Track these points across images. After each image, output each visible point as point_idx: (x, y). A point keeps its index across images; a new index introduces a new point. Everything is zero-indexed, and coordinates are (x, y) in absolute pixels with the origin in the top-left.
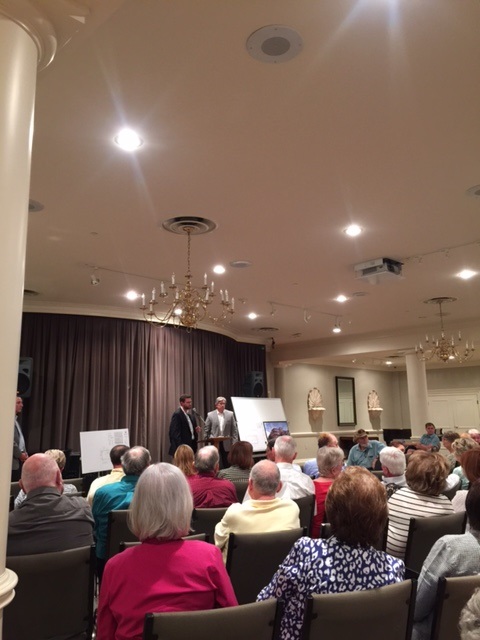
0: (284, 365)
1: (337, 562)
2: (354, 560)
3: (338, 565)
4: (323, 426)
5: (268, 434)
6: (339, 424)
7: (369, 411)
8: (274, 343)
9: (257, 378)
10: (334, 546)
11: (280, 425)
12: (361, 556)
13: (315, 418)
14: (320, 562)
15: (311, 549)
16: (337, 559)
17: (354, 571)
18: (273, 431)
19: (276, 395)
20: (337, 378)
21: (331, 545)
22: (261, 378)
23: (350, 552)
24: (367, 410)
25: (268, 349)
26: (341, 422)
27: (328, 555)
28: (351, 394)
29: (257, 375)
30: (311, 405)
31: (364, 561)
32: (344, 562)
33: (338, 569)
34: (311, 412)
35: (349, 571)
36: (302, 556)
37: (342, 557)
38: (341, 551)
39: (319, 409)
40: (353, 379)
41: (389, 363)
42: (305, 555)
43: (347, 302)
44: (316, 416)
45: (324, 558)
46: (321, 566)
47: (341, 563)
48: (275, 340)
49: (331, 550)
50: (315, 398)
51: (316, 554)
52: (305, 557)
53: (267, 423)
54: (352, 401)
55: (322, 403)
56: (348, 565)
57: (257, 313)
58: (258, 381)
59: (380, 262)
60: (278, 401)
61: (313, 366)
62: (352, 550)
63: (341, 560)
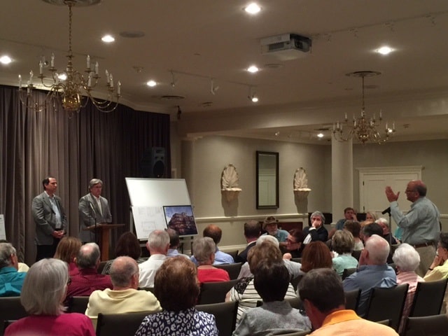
0: (193, 137)
1: (178, 326)
2: (189, 321)
3: (180, 328)
4: (239, 209)
5: (169, 220)
6: (258, 207)
7: (295, 192)
8: (180, 112)
9: (158, 155)
10: (174, 316)
11: (184, 210)
12: (192, 317)
13: (229, 201)
14: (167, 330)
15: (158, 323)
16: (178, 324)
17: (190, 328)
18: (175, 216)
19: (185, 174)
20: (257, 153)
21: (171, 316)
22: (162, 154)
23: (185, 317)
24: (292, 190)
25: (173, 118)
26: (260, 204)
27: (172, 323)
28: (275, 170)
29: (158, 152)
30: (224, 185)
31: (195, 320)
32: (183, 325)
33: (180, 330)
34: (224, 193)
35: (187, 330)
36: (153, 330)
37: (181, 322)
38: (179, 318)
39: (234, 189)
40: (277, 154)
41: (321, 135)
42: (155, 328)
43: (258, 73)
44: (230, 198)
45: (170, 326)
46: (168, 332)
47: (181, 326)
48: (182, 109)
49: (173, 319)
50: (231, 176)
51: (163, 325)
52: (155, 330)
53: (167, 208)
54: (274, 179)
55: (239, 183)
56: (186, 326)
57: (157, 81)
58: (159, 159)
59: (287, 38)
60: (182, 183)
61: (229, 139)
62: (186, 315)
63: (180, 324)
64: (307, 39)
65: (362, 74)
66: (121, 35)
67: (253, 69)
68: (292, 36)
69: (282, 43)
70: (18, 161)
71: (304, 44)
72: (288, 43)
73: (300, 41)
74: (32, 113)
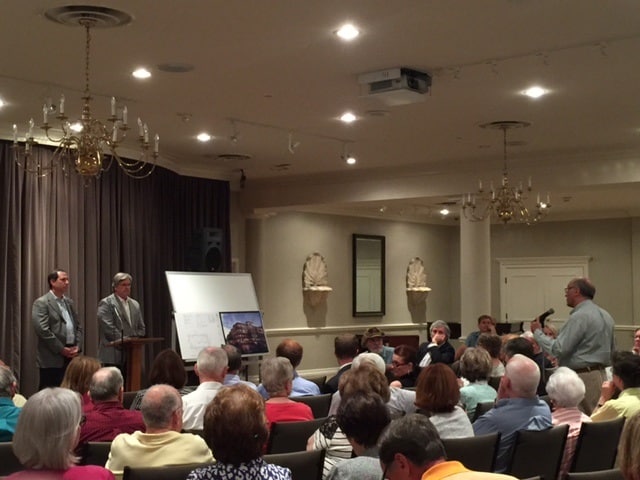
0: (262, 214)
2: (254, 478)
4: (327, 319)
5: (227, 332)
6: (355, 314)
7: (408, 292)
8: (243, 178)
9: (213, 240)
11: (248, 318)
13: (314, 305)
18: (236, 327)
19: (250, 267)
20: (355, 236)
21: (228, 470)
22: (218, 239)
23: (248, 472)
24: (403, 290)
25: (234, 187)
26: (358, 310)
28: (379, 261)
29: (212, 234)
30: (307, 282)
31: (262, 477)
34: (307, 294)
38: (240, 473)
39: (321, 288)
40: (383, 239)
41: (445, 212)
43: (355, 123)
44: (315, 301)
48: (247, 173)
49: (231, 475)
50: (316, 270)
53: (225, 315)
54: (379, 273)
55: (328, 279)
57: (211, 133)
58: (214, 245)
60: (247, 279)
61: (313, 217)
62: (249, 469)
64: (425, 76)
65: (504, 125)
66: (161, 68)
67: (348, 118)
68: (404, 71)
69: (390, 81)
70: (12, 247)
71: (421, 83)
72: (398, 81)
73: (415, 78)
74: (33, 179)
